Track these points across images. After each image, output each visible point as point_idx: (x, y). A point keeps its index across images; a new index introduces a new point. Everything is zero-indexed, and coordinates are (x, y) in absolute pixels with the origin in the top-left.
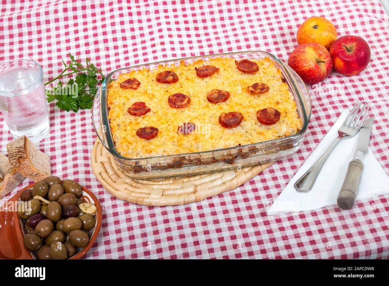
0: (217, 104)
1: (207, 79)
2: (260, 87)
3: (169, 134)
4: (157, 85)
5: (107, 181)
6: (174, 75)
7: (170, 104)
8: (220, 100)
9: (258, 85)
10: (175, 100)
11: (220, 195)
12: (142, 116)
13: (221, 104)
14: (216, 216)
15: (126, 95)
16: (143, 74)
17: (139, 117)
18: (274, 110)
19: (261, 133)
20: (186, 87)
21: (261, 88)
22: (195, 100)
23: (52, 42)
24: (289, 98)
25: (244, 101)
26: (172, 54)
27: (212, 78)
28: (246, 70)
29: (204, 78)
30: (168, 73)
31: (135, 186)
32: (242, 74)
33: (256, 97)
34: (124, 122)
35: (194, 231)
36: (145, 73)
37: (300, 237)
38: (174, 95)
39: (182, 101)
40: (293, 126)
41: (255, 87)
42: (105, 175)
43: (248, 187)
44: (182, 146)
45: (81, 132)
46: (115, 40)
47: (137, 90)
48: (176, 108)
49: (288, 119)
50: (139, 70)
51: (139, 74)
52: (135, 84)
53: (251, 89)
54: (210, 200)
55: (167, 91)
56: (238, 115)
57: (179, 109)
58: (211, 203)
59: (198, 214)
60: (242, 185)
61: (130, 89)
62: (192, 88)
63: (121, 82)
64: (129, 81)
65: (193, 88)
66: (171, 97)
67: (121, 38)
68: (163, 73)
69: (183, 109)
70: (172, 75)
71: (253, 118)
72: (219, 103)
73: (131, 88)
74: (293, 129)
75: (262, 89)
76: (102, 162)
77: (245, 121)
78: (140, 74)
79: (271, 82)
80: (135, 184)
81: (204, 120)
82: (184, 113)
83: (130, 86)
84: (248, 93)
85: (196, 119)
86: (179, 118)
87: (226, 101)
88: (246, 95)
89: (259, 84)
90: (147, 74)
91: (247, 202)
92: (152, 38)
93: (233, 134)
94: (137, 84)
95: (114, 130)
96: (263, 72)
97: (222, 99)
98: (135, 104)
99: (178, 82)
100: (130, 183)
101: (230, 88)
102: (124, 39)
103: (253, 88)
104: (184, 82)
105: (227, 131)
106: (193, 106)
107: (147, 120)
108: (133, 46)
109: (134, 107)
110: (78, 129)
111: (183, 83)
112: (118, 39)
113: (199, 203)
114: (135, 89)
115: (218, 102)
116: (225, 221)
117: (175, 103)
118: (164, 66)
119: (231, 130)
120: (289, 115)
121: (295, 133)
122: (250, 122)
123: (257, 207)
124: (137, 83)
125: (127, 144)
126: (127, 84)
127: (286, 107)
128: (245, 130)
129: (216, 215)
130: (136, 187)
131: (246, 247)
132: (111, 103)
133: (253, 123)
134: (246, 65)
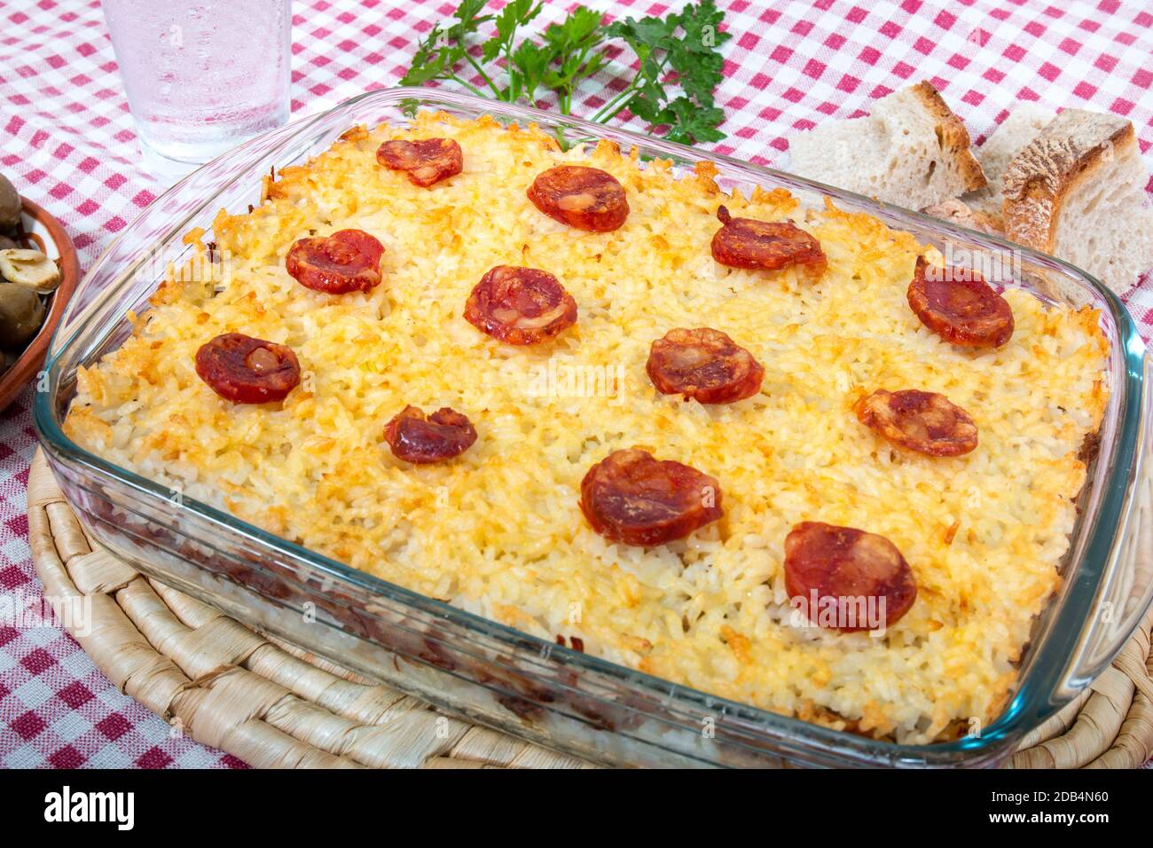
0: (667, 398)
2: (933, 418)
3: (338, 421)
6: (608, 199)
7: (473, 300)
8: (690, 388)
9: (930, 407)
10: (511, 293)
12: (325, 297)
13: (682, 404)
18: (894, 561)
20: (618, 268)
21: (933, 424)
24: (1041, 543)
25: (807, 448)
27: (771, 284)
32: (916, 330)
33: (883, 457)
39: (532, 312)
40: (939, 694)
41: (911, 405)
47: (423, 190)
49: (950, 642)
52: (434, 165)
53: (882, 408)
55: (525, 248)
57: (494, 343)
64: (430, 148)
68: (577, 172)
70: (600, 196)
71: (772, 546)
72: (679, 398)
73: (408, 173)
74: (928, 709)
75: (934, 433)
77: (724, 537)
78: (503, 144)
79: (1020, 427)
81: (547, 439)
84: (853, 419)
86: (448, 378)
88: (840, 424)
89: (939, 403)
90: (536, 154)
93: (606, 573)
94: (445, 170)
96: (1024, 366)
97: (701, 384)
98: (342, 234)
101: (801, 359)
103: (892, 406)
104: (632, 246)
105: (593, 544)
107: (325, 319)
109: (332, 244)
111: (628, 246)
115: (672, 391)
117: (493, 307)
119: (614, 547)
120: (970, 631)
121: (921, 740)
122: (739, 556)
124: (448, 164)
126: (411, 156)
127: (992, 576)
128: (682, 586)
132: (275, 194)
133: (755, 574)
134: (962, 296)
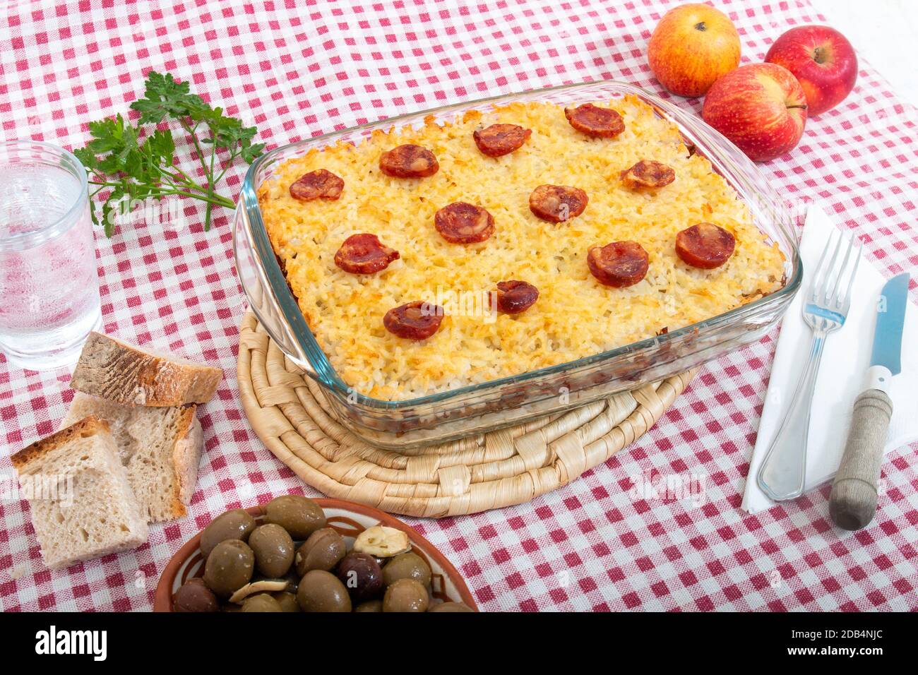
0: (564, 224)
1: (507, 160)
2: (651, 170)
4: (389, 184)
5: (308, 459)
6: (427, 155)
7: (444, 233)
9: (646, 167)
10: (455, 220)
11: (612, 462)
12: (378, 274)
13: (573, 223)
14: (622, 522)
15: (315, 218)
16: (339, 158)
17: (370, 277)
18: (716, 229)
19: (702, 293)
20: (464, 184)
21: (653, 173)
22: (500, 216)
23: (60, 90)
26: (373, 101)
28: (599, 129)
29: (499, 158)
30: (410, 150)
31: (390, 466)
32: (586, 141)
33: (649, 197)
34: (333, 295)
35: (585, 577)
36: (343, 153)
37: (847, 552)
38: (448, 209)
39: (472, 222)
41: (640, 170)
42: (295, 441)
43: (670, 430)
44: (515, 347)
45: (190, 323)
46: (221, 74)
47: (339, 200)
48: (463, 243)
50: (328, 149)
51: (327, 158)
52: (332, 186)
53: (632, 177)
54: (590, 478)
55: (421, 199)
56: (634, 250)
57: (471, 246)
58: (597, 486)
59: (575, 522)
60: (655, 427)
61: (320, 200)
62: (480, 186)
63: (288, 183)
64: (310, 179)
65: (483, 185)
66: (441, 216)
67: (237, 69)
68: (397, 151)
69: (481, 245)
70: (424, 156)
73: (322, 197)
75: (658, 176)
76: (276, 406)
77: (654, 262)
78: (334, 159)
80: (391, 461)
82: (485, 256)
83: (320, 191)
85: (526, 270)
87: (584, 214)
88: (622, 193)
89: (647, 163)
90: (349, 154)
91: (682, 470)
92: (314, 65)
93: (635, 301)
94: (337, 186)
95: (316, 321)
96: (634, 132)
98: (350, 241)
99: (439, 173)
100: (373, 458)
102: (244, 70)
103: (636, 174)
104: (454, 171)
105: (616, 295)
106: (504, 234)
107: (397, 282)
108: (268, 86)
109: (352, 248)
110: (182, 315)
111: (452, 173)
112: (228, 72)
113: (566, 490)
114: (335, 198)
116: (649, 533)
117: (455, 229)
118: (387, 132)
119: (625, 290)
121: (779, 284)
123: (713, 482)
124: (334, 182)
125: (366, 358)
126: (309, 188)
128: (657, 288)
129: (622, 519)
130: (391, 468)
131: (730, 600)
132: (282, 244)
133: (672, 267)
134: (592, 116)
